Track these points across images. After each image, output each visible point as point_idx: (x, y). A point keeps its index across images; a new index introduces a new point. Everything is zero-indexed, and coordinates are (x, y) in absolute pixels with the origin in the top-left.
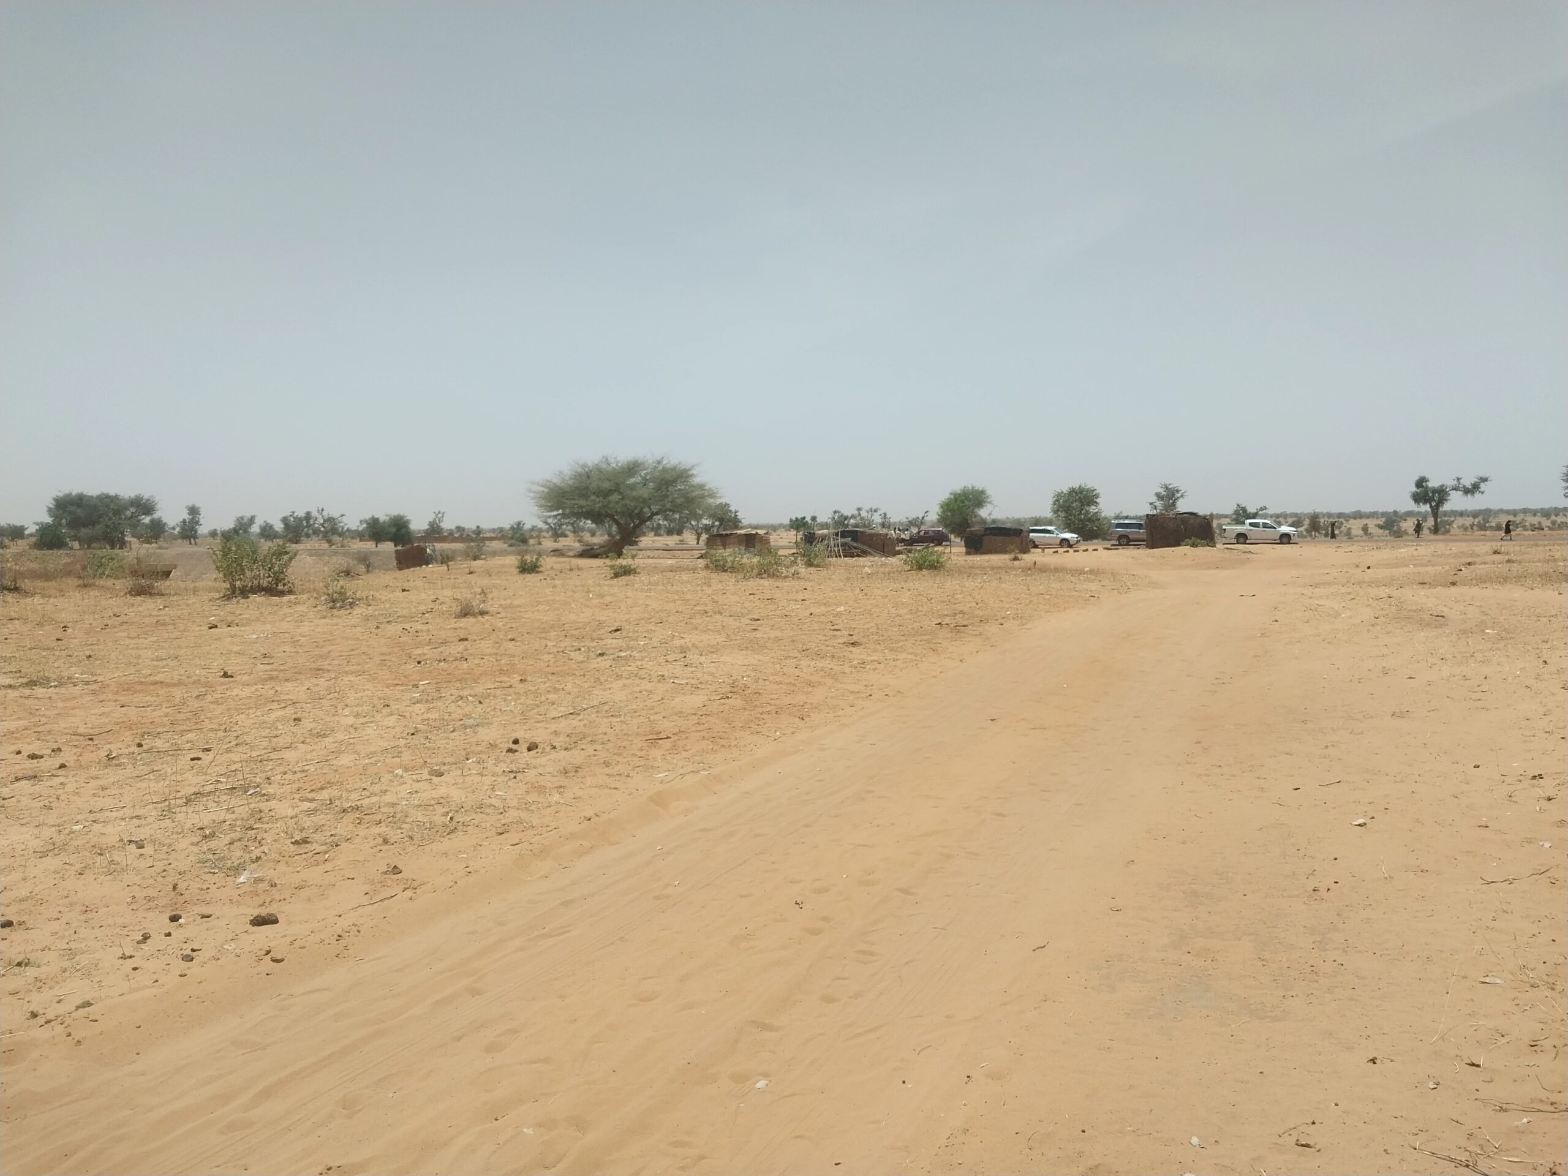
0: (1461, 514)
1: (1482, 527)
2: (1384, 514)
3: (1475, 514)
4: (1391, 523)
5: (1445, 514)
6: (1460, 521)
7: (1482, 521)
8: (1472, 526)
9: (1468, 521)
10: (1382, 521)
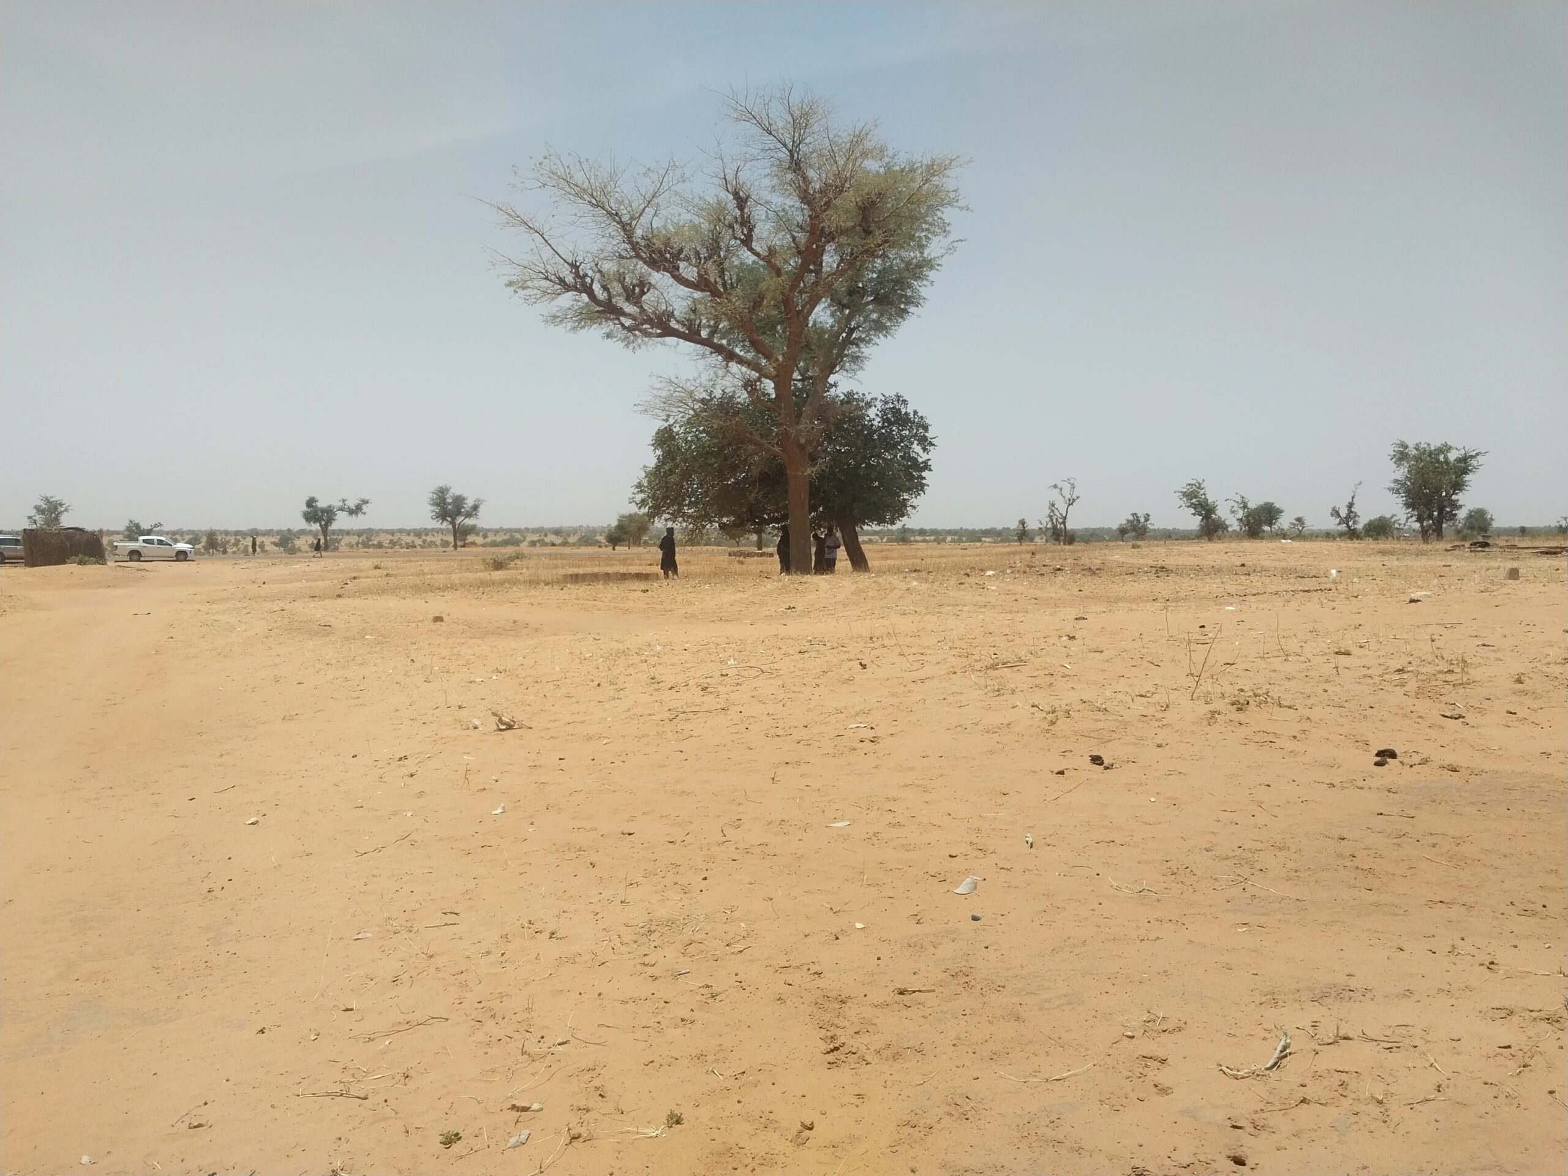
0: (348, 533)
1: (366, 545)
2: (279, 532)
3: (360, 533)
4: (286, 541)
5: (334, 532)
6: (346, 539)
7: (367, 540)
8: (357, 544)
9: (354, 539)
10: (276, 539)
